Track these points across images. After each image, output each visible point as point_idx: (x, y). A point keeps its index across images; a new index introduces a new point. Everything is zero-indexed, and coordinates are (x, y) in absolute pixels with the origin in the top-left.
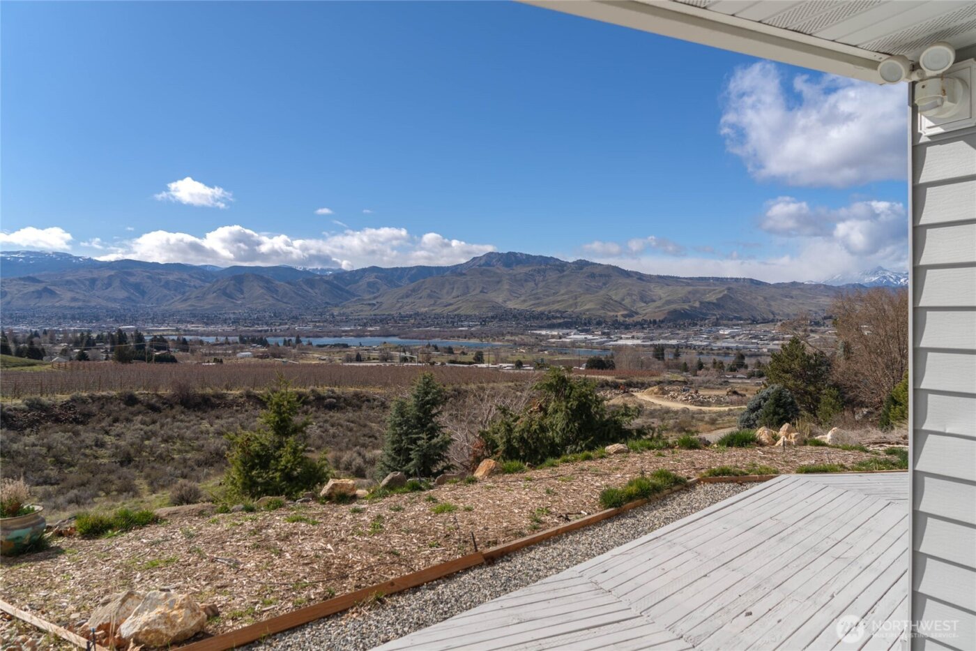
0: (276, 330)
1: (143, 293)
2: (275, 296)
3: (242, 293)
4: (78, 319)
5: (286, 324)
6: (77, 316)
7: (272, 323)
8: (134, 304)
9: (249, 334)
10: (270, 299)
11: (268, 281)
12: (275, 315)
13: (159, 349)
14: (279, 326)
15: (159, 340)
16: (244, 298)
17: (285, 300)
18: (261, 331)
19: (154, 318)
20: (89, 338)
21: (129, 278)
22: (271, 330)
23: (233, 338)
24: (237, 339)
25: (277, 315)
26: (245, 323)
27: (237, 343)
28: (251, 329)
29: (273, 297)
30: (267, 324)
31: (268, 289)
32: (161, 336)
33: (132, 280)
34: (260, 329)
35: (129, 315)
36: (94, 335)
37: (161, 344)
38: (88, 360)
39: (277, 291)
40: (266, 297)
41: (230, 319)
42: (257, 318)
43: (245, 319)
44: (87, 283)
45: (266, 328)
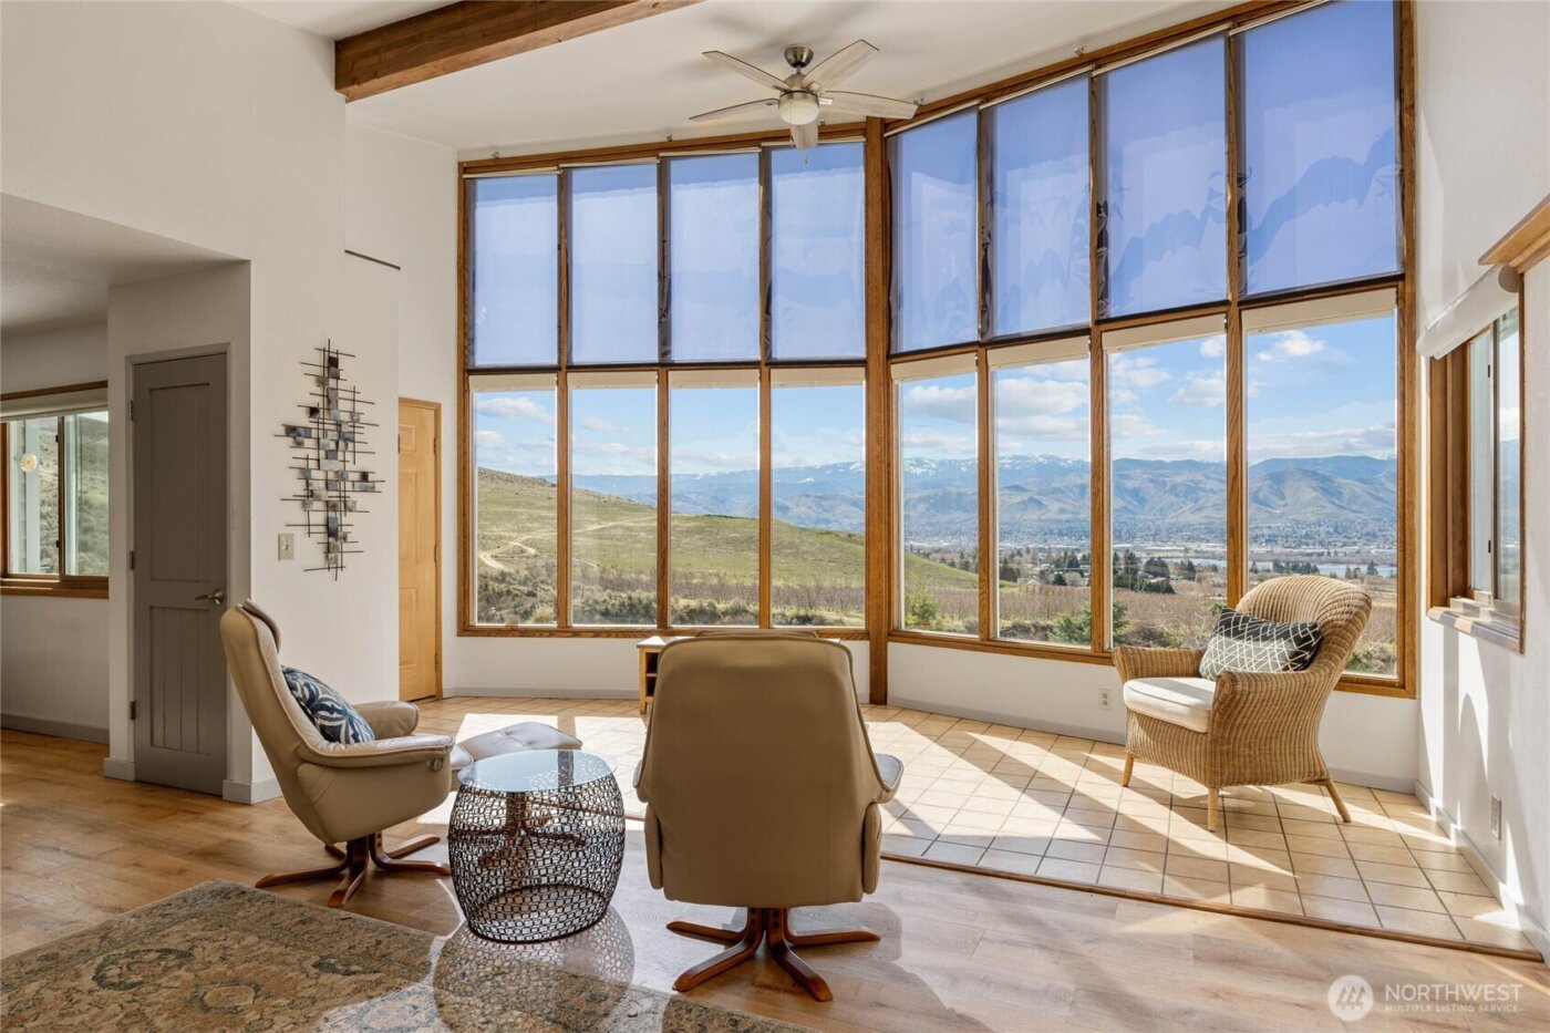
0: (1336, 554)
1: (1142, 501)
2: (1336, 501)
3: (1283, 497)
4: (1067, 535)
5: (1355, 543)
6: (1064, 532)
7: (1329, 543)
8: (1132, 516)
9: (1292, 559)
10: (1328, 505)
11: (1325, 479)
12: (1336, 531)
13: (1156, 575)
14: (1342, 546)
15: (1156, 564)
16: (1285, 506)
17: (1354, 508)
18: (1311, 554)
19: (1156, 534)
20: (1075, 558)
21: (1125, 481)
22: (1329, 554)
23: (1264, 564)
24: (1270, 565)
25: (1340, 530)
26: (1287, 542)
27: (1268, 571)
28: (1295, 551)
29: (1334, 503)
30: (1321, 543)
31: (1325, 491)
32: (1159, 558)
33: (1129, 484)
34: (1309, 551)
35: (1125, 530)
36: (1079, 556)
37: (1158, 569)
38: (1065, 585)
39: (1341, 493)
40: (1322, 503)
41: (1263, 535)
42: (1306, 534)
43: (1287, 536)
44: (1077, 490)
45: (1319, 549)
